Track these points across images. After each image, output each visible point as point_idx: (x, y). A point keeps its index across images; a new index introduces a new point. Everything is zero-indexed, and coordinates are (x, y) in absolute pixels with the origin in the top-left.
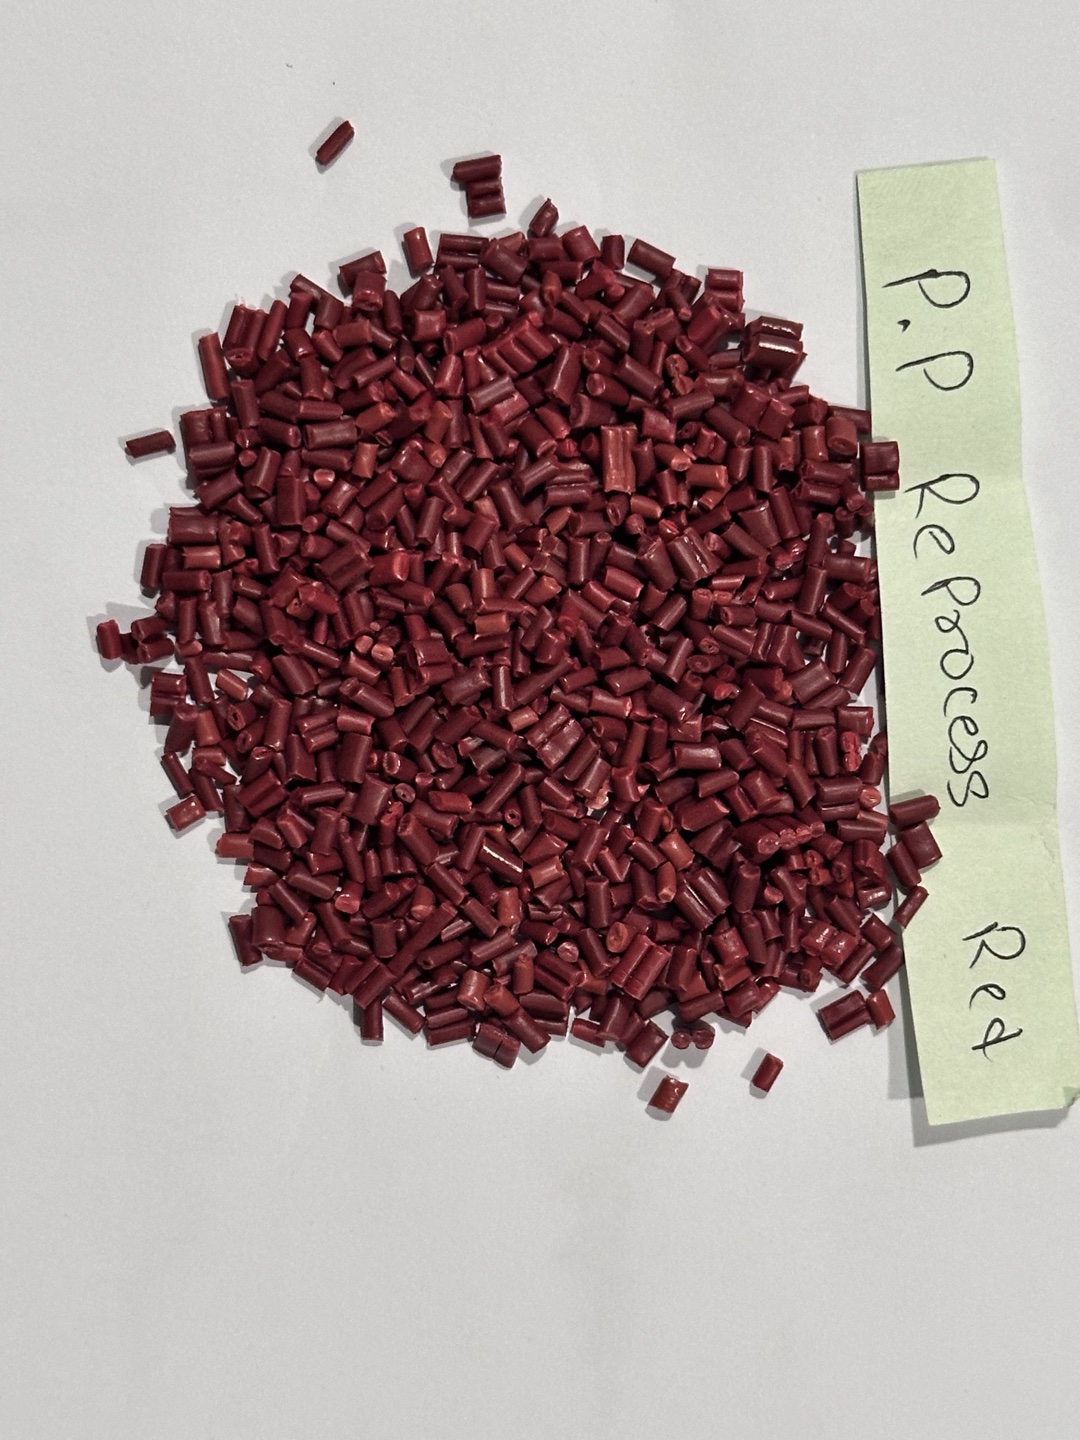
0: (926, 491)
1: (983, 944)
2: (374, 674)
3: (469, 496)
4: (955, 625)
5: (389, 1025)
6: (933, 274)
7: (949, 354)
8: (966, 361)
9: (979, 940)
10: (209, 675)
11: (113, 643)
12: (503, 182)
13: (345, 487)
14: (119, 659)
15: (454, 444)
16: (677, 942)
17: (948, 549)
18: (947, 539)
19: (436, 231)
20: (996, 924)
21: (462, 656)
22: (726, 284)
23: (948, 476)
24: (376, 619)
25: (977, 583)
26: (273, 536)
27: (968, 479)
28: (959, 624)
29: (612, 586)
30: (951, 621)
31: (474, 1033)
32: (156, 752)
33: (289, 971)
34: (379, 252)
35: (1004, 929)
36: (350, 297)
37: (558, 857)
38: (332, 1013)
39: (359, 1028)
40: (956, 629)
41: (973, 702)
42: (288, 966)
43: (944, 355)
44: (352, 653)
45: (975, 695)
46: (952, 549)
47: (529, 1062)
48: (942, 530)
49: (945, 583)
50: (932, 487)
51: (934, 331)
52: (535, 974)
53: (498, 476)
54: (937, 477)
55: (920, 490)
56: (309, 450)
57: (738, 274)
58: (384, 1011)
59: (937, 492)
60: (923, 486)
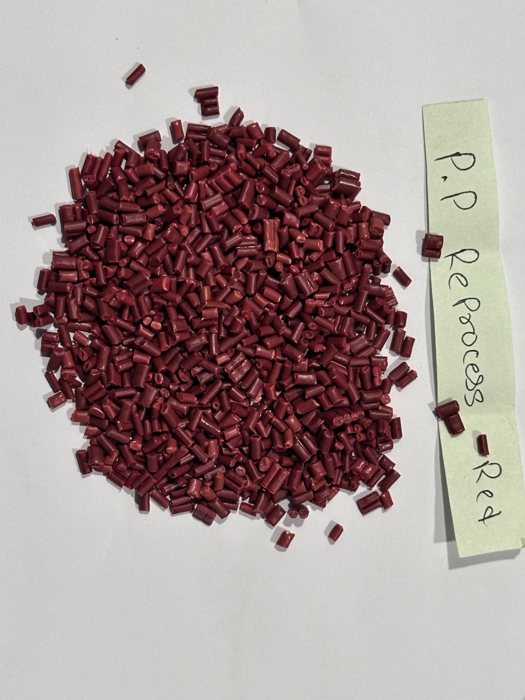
0: (454, 257)
1: (482, 471)
2: (151, 335)
3: (199, 250)
4: (469, 320)
5: (153, 505)
6: (458, 154)
7: (466, 192)
8: (473, 196)
9: (480, 470)
10: (70, 333)
11: (23, 317)
12: (219, 100)
13: (140, 245)
14: (26, 325)
15: (193, 225)
16: (292, 467)
17: (465, 284)
18: (464, 280)
19: (186, 122)
20: (488, 462)
21: (195, 328)
22: (324, 153)
23: (464, 250)
24: (152, 309)
25: (478, 301)
26: (104, 267)
27: (474, 251)
28: (470, 320)
29: (267, 296)
30: (467, 319)
31: (194, 509)
32: (42, 370)
33: (105, 478)
34: (158, 131)
35: (492, 464)
36: (144, 152)
37: (237, 425)
38: (125, 498)
39: (138, 505)
40: (469, 323)
41: (477, 356)
42: (104, 475)
43: (463, 193)
44: (141, 325)
45: (478, 354)
46: (467, 285)
47: (220, 523)
48: (462, 276)
49: (464, 301)
50: (457, 255)
51: (459, 181)
52: (225, 480)
53: (212, 242)
54: (459, 250)
55: (451, 257)
56: (123, 226)
57: (329, 148)
58: (150, 498)
59: (460, 258)
60: (453, 255)
